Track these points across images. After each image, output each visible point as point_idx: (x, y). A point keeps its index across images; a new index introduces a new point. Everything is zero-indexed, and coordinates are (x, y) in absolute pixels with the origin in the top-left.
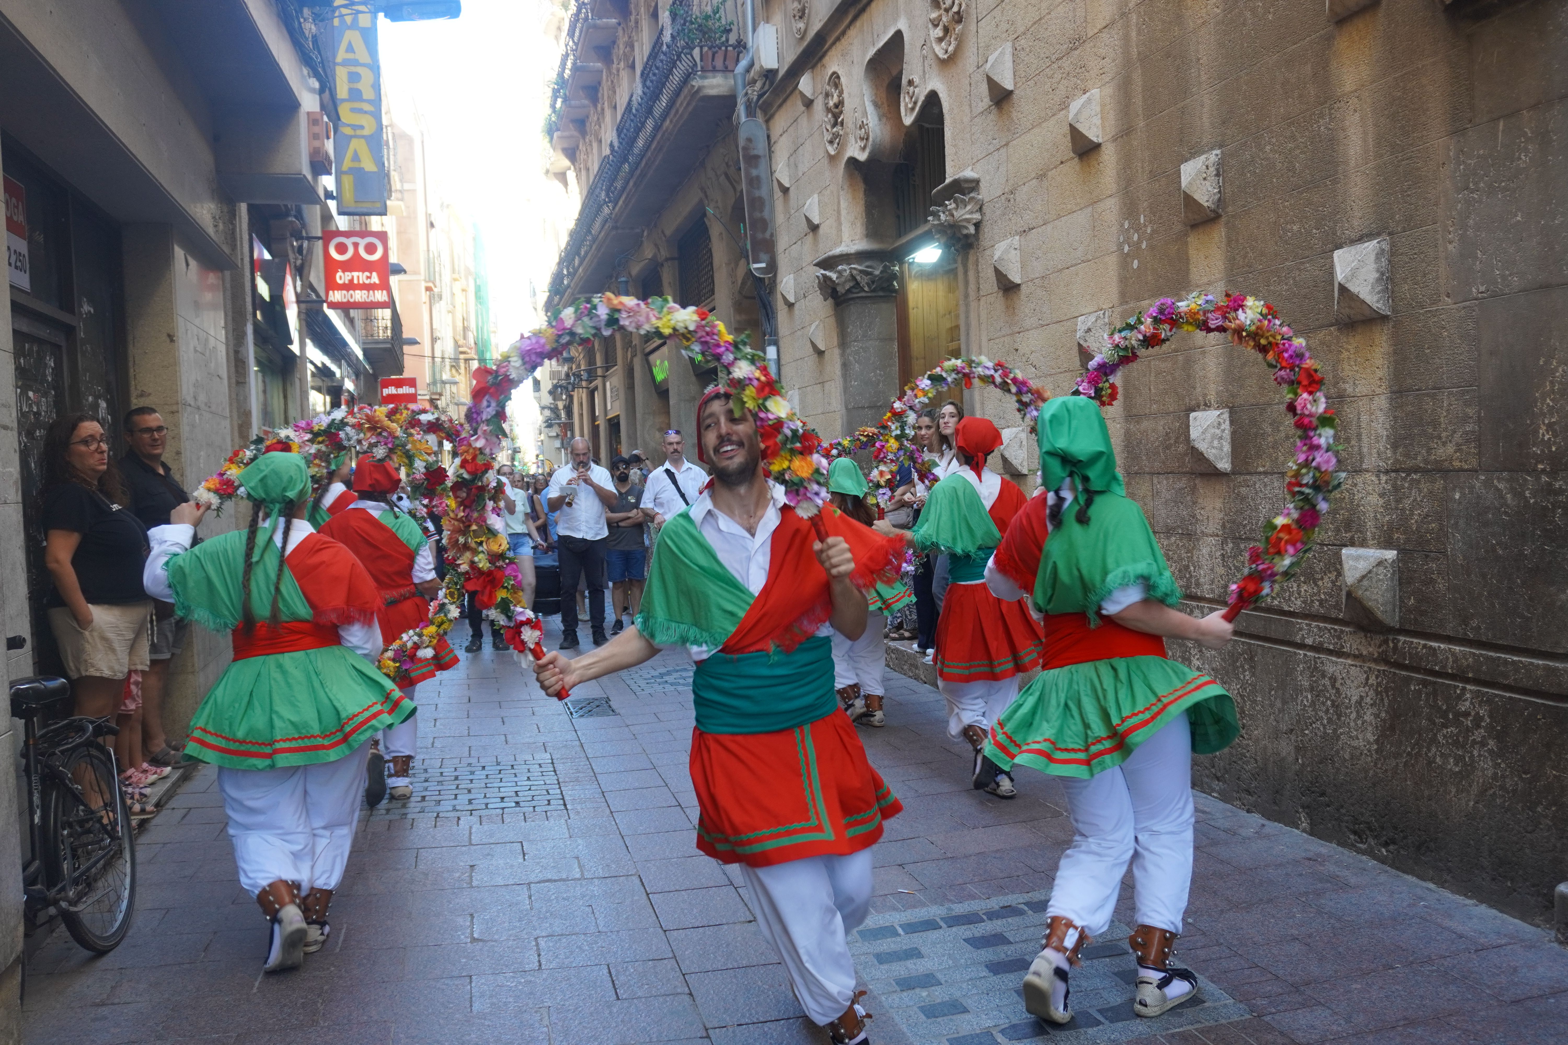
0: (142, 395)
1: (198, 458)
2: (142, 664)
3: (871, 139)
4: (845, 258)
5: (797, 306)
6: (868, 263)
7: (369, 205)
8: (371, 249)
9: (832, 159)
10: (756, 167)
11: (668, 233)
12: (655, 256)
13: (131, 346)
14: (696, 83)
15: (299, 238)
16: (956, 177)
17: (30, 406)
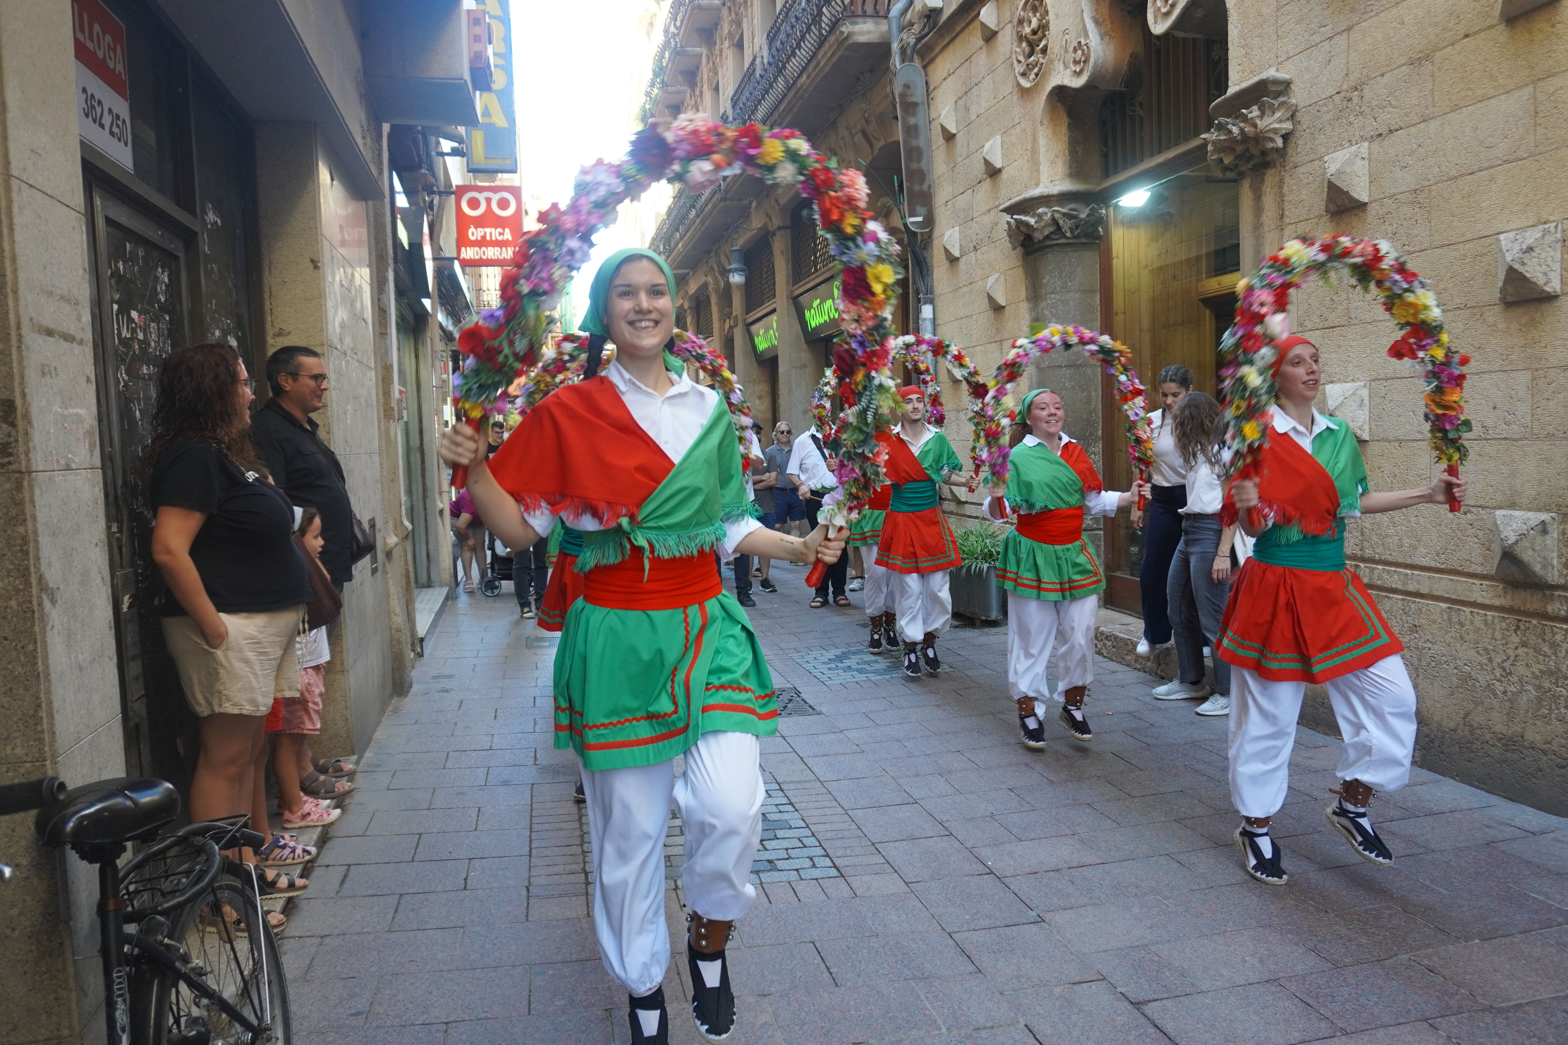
0: (280, 334)
1: (345, 413)
2: (290, 689)
3: (1092, 60)
4: (1045, 200)
5: (962, 261)
6: (1072, 206)
7: (499, 162)
8: (504, 204)
9: (1024, 92)
10: (914, 114)
11: (782, 201)
12: (765, 224)
13: (267, 273)
14: (846, 28)
15: (431, 192)
16: (1264, 76)
17: (134, 331)
